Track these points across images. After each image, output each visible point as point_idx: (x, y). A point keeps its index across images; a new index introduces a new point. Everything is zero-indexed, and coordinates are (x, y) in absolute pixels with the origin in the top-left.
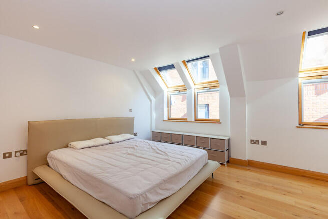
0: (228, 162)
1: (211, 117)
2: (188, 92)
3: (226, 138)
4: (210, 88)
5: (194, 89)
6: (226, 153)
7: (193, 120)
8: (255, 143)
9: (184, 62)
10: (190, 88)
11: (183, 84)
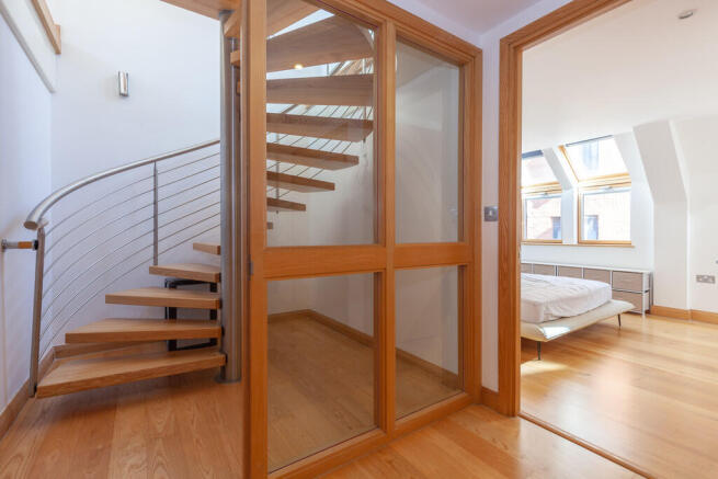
0: (648, 312)
1: (603, 237)
2: (565, 193)
3: (646, 272)
4: (611, 186)
5: (577, 189)
6: (645, 296)
7: (575, 242)
8: (706, 281)
9: (562, 148)
10: (569, 187)
11: (555, 180)
